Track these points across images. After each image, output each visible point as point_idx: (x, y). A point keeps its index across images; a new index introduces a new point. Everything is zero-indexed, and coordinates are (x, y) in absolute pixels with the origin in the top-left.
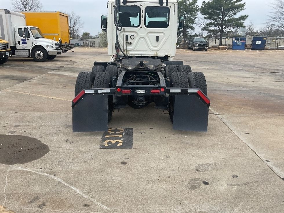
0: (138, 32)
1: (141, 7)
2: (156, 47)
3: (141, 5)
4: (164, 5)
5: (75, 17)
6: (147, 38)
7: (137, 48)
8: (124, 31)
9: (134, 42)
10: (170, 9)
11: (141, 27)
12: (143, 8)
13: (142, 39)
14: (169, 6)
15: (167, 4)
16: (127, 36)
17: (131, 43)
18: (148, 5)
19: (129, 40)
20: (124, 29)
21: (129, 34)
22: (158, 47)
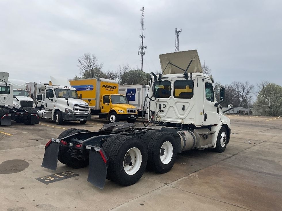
0: (168, 102)
1: (171, 81)
2: (183, 115)
3: (171, 80)
4: (189, 79)
5: (249, 86)
6: (175, 107)
7: (167, 116)
8: (158, 101)
9: (166, 110)
10: (194, 81)
11: (171, 98)
12: (172, 83)
13: (171, 108)
14: (193, 80)
15: (191, 78)
16: (160, 105)
17: (163, 111)
18: (177, 80)
19: (162, 109)
20: (158, 99)
21: (162, 104)
22: (184, 116)
